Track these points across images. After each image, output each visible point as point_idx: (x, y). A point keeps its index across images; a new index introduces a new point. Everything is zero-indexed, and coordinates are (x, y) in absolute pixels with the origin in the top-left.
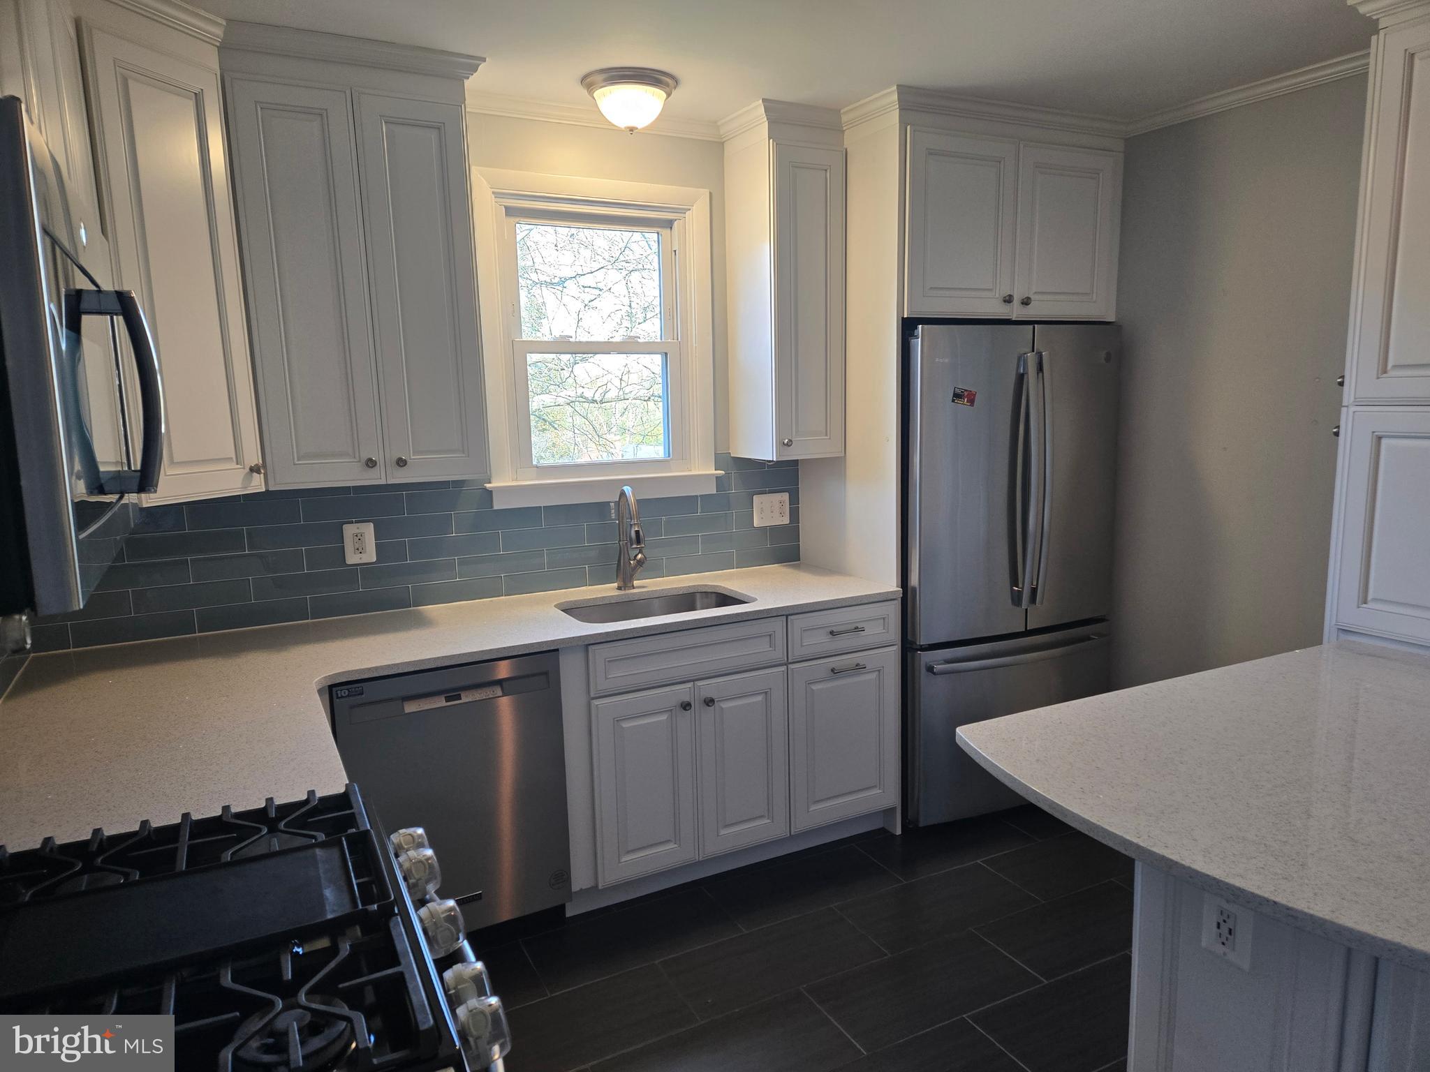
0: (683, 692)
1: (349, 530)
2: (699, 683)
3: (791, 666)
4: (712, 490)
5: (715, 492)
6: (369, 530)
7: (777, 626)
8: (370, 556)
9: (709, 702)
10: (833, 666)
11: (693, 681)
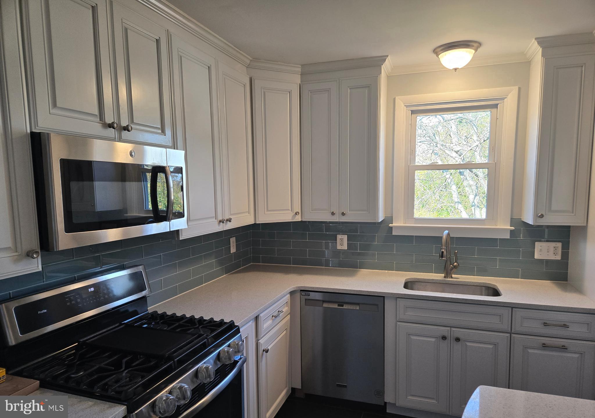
0: (444, 331)
1: (339, 237)
2: (453, 329)
3: (513, 335)
4: (508, 237)
5: (509, 238)
6: (345, 237)
7: (506, 312)
8: (345, 247)
9: (458, 340)
10: (544, 342)
11: (451, 327)
